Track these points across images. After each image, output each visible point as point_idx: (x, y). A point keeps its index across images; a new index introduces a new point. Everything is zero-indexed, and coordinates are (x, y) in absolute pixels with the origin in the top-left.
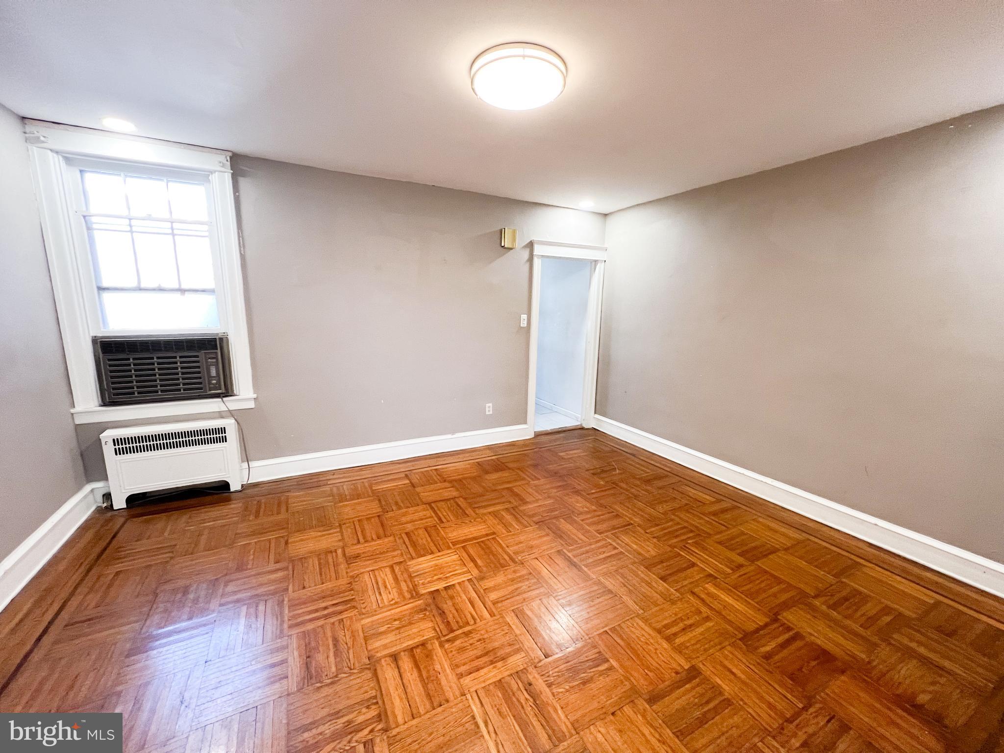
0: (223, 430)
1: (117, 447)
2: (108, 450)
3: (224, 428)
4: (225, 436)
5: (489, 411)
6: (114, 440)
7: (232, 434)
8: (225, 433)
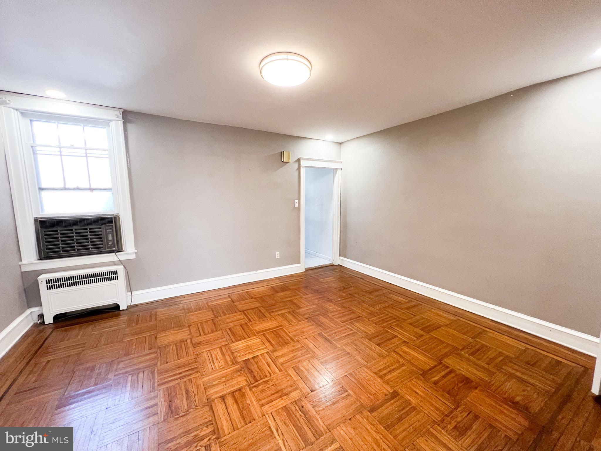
0: (116, 272)
1: (48, 285)
2: (43, 287)
3: (117, 271)
4: (117, 276)
5: (278, 256)
6: (46, 280)
7: (121, 274)
8: (117, 274)
